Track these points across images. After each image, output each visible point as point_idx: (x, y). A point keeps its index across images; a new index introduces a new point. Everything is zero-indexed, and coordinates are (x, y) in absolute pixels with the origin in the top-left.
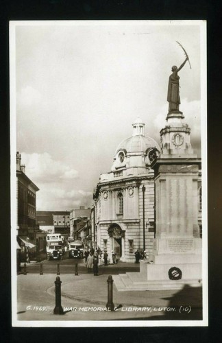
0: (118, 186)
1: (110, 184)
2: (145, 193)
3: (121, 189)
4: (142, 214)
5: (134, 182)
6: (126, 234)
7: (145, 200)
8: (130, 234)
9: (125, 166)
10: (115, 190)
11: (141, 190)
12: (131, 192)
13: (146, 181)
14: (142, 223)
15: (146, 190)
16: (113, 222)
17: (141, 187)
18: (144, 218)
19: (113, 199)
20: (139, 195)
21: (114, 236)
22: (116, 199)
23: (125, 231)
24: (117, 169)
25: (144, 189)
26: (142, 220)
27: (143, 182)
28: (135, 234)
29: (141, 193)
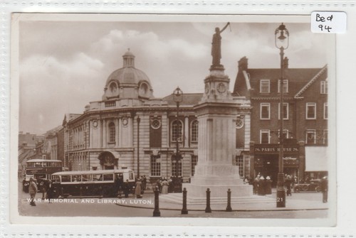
0: (109, 116)
1: (101, 113)
2: (140, 124)
3: (113, 119)
4: (136, 143)
5: (129, 113)
6: (119, 162)
7: (140, 130)
8: (123, 162)
9: (118, 97)
10: (106, 120)
11: (135, 121)
12: (125, 122)
13: (141, 113)
14: (136, 152)
15: (141, 121)
16: (104, 150)
17: (136, 118)
18: (138, 148)
19: (104, 128)
20: (133, 126)
21: (105, 164)
22: (108, 128)
23: (118, 159)
24: (108, 98)
25: (139, 120)
26: (136, 149)
27: (137, 113)
28: (129, 162)
29: (136, 124)
